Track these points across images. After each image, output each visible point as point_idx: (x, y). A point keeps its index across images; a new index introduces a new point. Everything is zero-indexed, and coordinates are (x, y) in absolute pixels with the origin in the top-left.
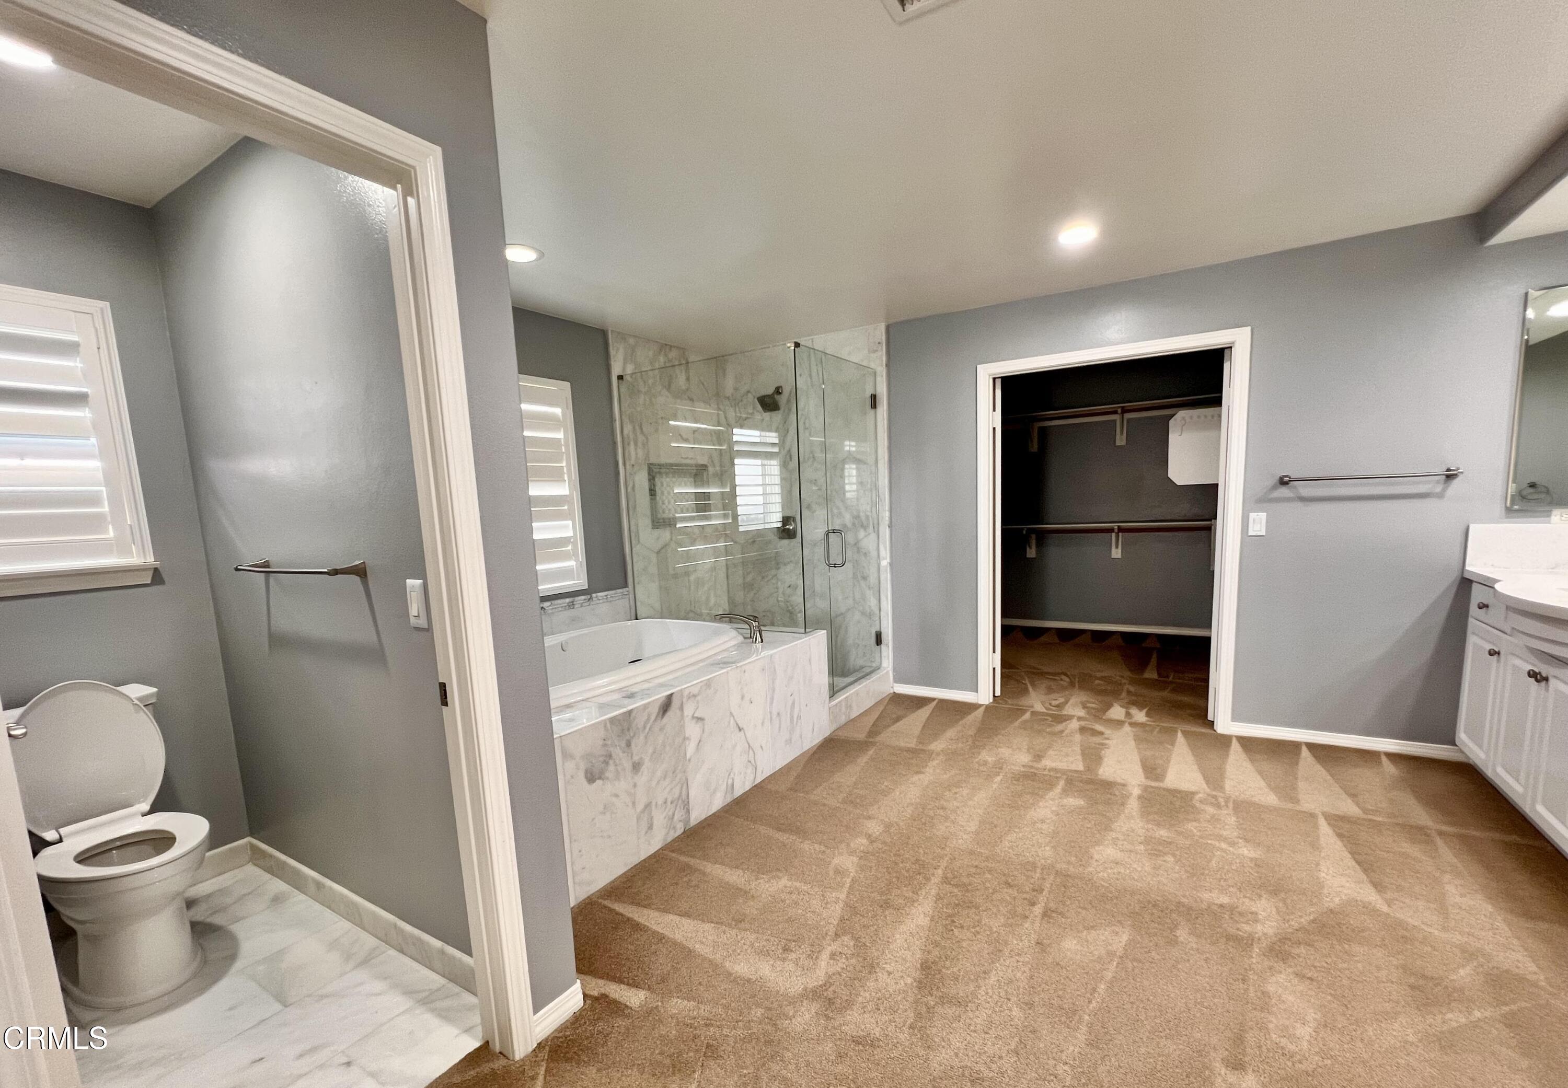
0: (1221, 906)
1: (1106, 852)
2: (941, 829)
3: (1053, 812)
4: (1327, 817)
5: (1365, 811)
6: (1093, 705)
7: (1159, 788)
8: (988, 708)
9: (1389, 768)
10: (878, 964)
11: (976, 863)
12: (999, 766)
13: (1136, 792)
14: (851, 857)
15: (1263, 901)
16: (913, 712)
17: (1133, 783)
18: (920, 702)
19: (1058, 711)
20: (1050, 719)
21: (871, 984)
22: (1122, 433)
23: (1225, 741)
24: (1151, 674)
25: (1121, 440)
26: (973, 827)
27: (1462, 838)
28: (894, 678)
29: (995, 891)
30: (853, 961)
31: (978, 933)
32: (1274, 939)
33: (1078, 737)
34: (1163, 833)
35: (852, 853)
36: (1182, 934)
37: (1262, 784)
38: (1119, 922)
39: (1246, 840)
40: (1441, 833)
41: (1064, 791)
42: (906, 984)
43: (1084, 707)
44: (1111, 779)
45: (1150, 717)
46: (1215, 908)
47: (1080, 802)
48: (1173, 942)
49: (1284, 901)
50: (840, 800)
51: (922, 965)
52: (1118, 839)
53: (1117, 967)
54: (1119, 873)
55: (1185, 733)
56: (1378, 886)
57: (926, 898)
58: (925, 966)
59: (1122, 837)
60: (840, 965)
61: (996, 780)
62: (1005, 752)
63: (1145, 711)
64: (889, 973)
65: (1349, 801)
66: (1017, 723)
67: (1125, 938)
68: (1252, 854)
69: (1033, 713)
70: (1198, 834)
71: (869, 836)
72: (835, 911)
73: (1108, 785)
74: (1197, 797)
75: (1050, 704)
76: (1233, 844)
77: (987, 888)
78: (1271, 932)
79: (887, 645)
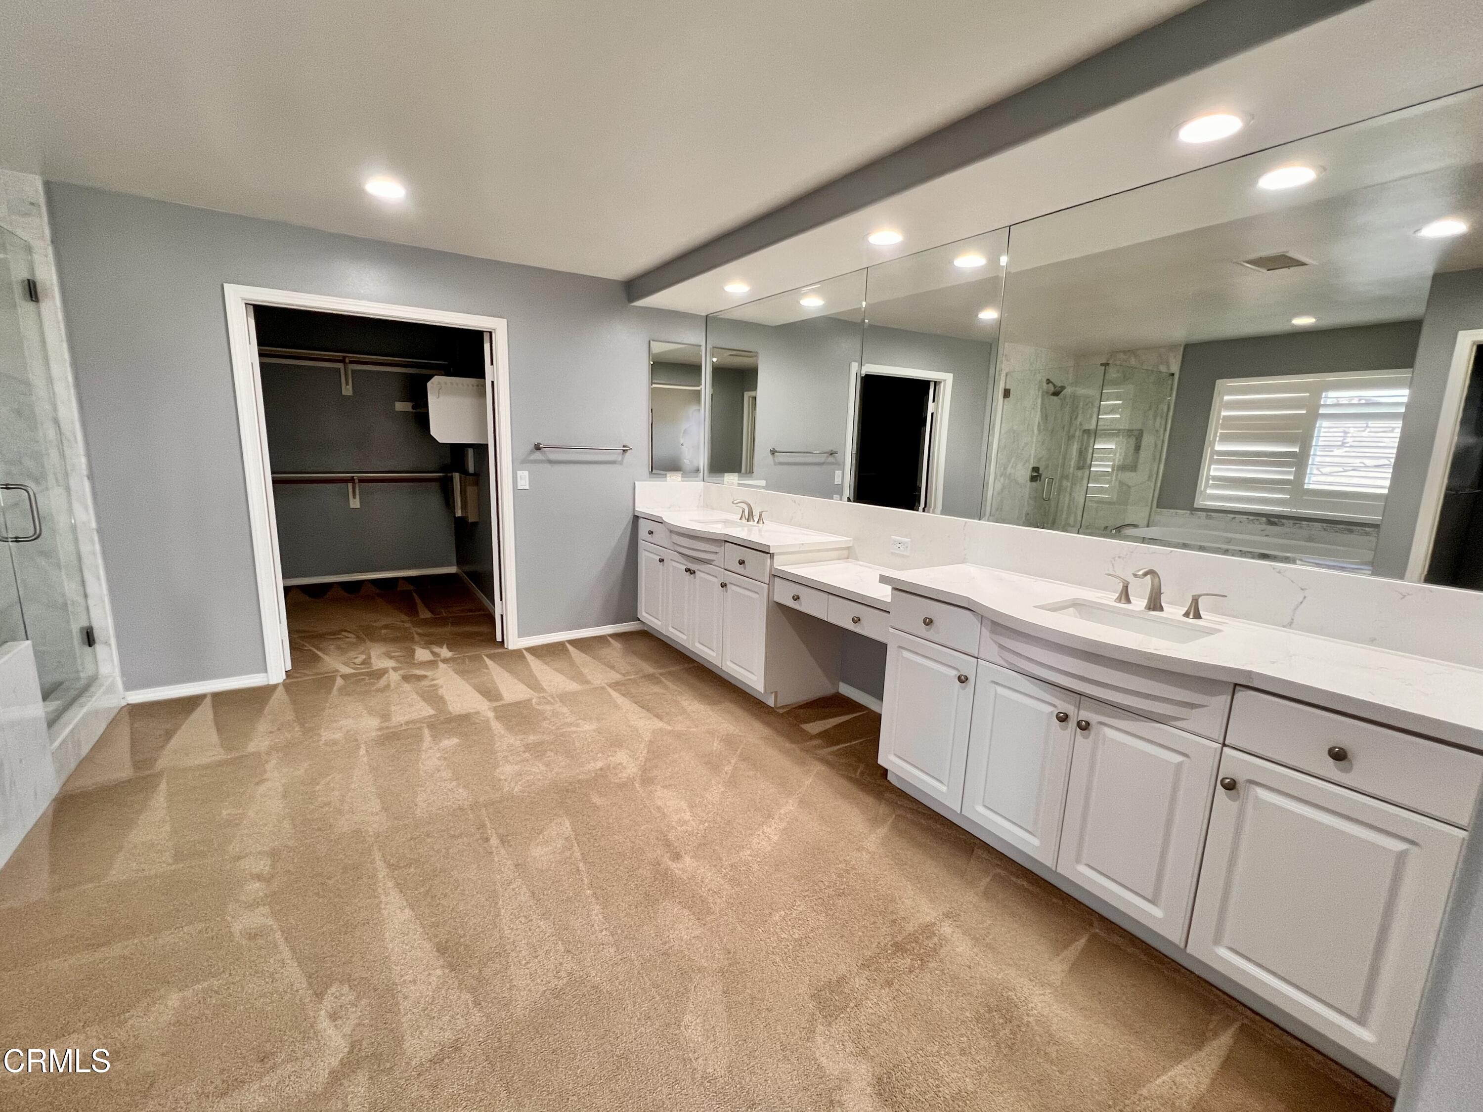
0: (601, 769)
1: (507, 770)
2: (344, 825)
3: (439, 759)
4: (610, 685)
5: (624, 675)
6: (397, 654)
7: (503, 706)
8: (285, 684)
9: (616, 644)
10: (394, 984)
11: (409, 836)
12: (352, 739)
13: (491, 715)
14: (257, 911)
15: (618, 754)
16: (186, 719)
17: (483, 709)
18: (190, 704)
19: (368, 668)
20: (367, 678)
21: (404, 1005)
22: (347, 384)
23: (518, 654)
24: (425, 614)
25: (347, 390)
26: (375, 805)
27: (670, 673)
28: (124, 683)
29: (447, 849)
30: (364, 1002)
31: (464, 890)
32: (640, 773)
33: (407, 687)
34: (532, 738)
35: (253, 905)
36: (596, 799)
37: (564, 678)
38: (555, 815)
39: (584, 719)
40: (661, 674)
41: (434, 737)
42: (439, 977)
43: (391, 658)
44: (464, 712)
45: (455, 651)
46: (599, 772)
47: (455, 741)
48: (596, 808)
49: (627, 748)
50: (170, 861)
51: (438, 951)
52: (507, 756)
53: (579, 846)
54: (528, 781)
55: (490, 657)
56: (659, 717)
57: (387, 895)
58: (442, 950)
59: (509, 754)
60: (353, 1016)
61: (361, 753)
62: (347, 723)
63: (445, 646)
64: (414, 982)
65: (613, 672)
66: (335, 691)
67: (567, 824)
68: (594, 727)
69: (344, 677)
70: (554, 728)
71: (259, 877)
72: (293, 973)
73: (465, 718)
74: (534, 701)
75: (354, 663)
76: (578, 725)
77: (438, 851)
78: (635, 770)
79: (107, 643)
